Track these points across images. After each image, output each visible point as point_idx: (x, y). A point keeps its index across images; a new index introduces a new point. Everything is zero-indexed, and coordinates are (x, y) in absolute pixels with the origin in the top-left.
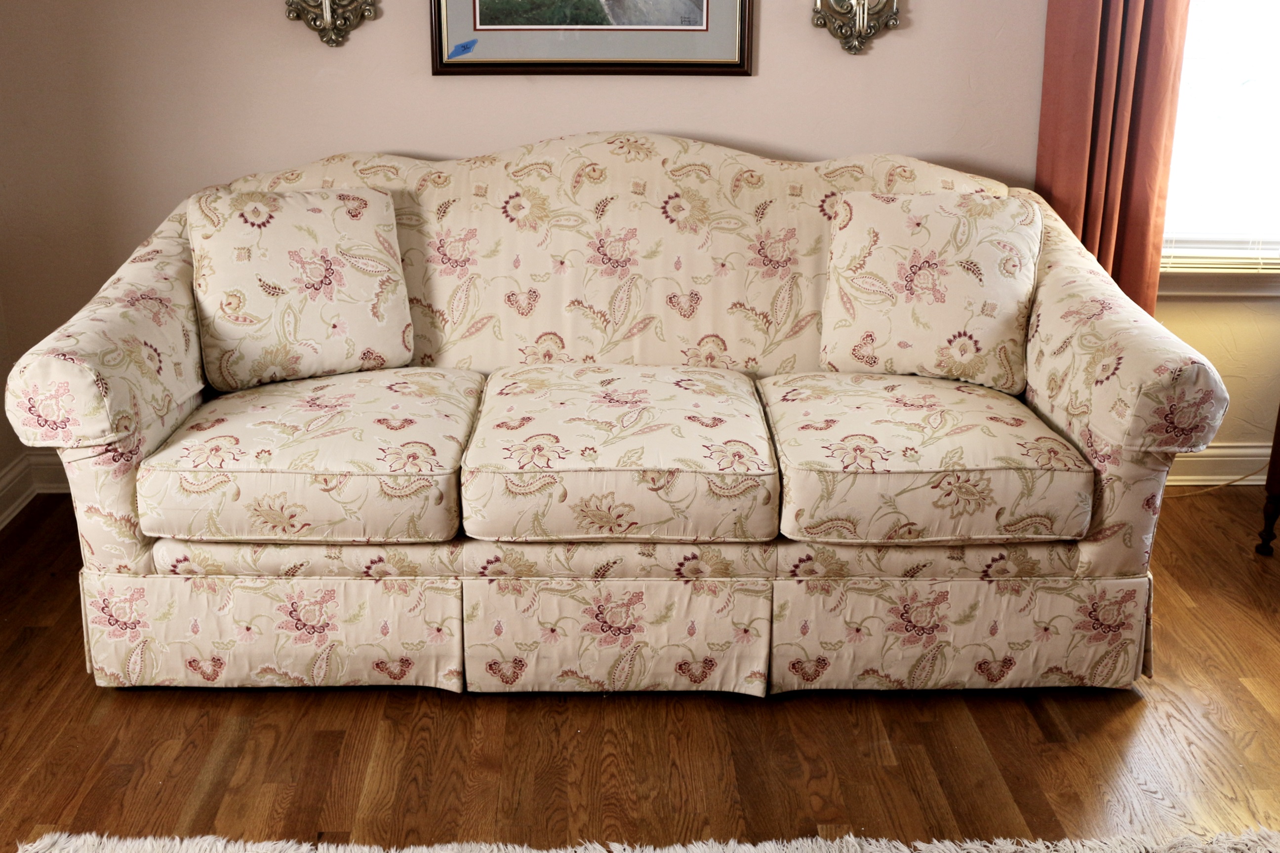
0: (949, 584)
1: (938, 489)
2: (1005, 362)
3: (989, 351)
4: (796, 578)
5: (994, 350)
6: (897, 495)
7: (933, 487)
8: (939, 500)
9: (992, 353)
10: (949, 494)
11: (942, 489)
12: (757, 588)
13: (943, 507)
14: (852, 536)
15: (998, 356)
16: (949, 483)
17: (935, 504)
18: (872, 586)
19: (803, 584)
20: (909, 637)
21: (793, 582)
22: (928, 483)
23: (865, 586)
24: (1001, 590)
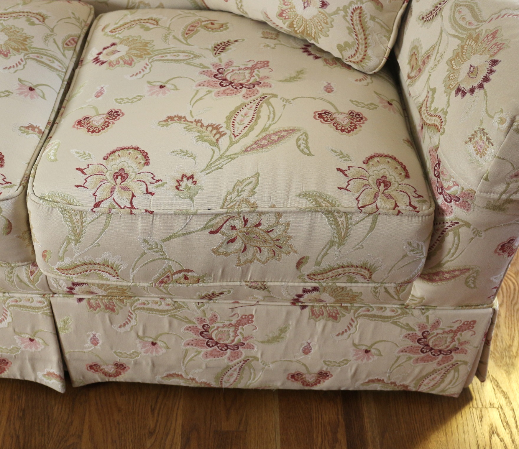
0: (254, 308)
1: (219, 234)
2: (358, 28)
3: (338, 9)
4: (76, 296)
5: (345, 9)
6: (164, 240)
7: (211, 233)
8: (220, 247)
9: (342, 13)
10: (233, 240)
11: (224, 234)
12: (33, 305)
13: (226, 254)
14: (115, 279)
15: (349, 18)
16: (233, 228)
17: (216, 251)
18: (164, 307)
19: (84, 302)
20: (212, 352)
21: (72, 301)
22: (206, 227)
23: (156, 307)
24: (315, 315)
